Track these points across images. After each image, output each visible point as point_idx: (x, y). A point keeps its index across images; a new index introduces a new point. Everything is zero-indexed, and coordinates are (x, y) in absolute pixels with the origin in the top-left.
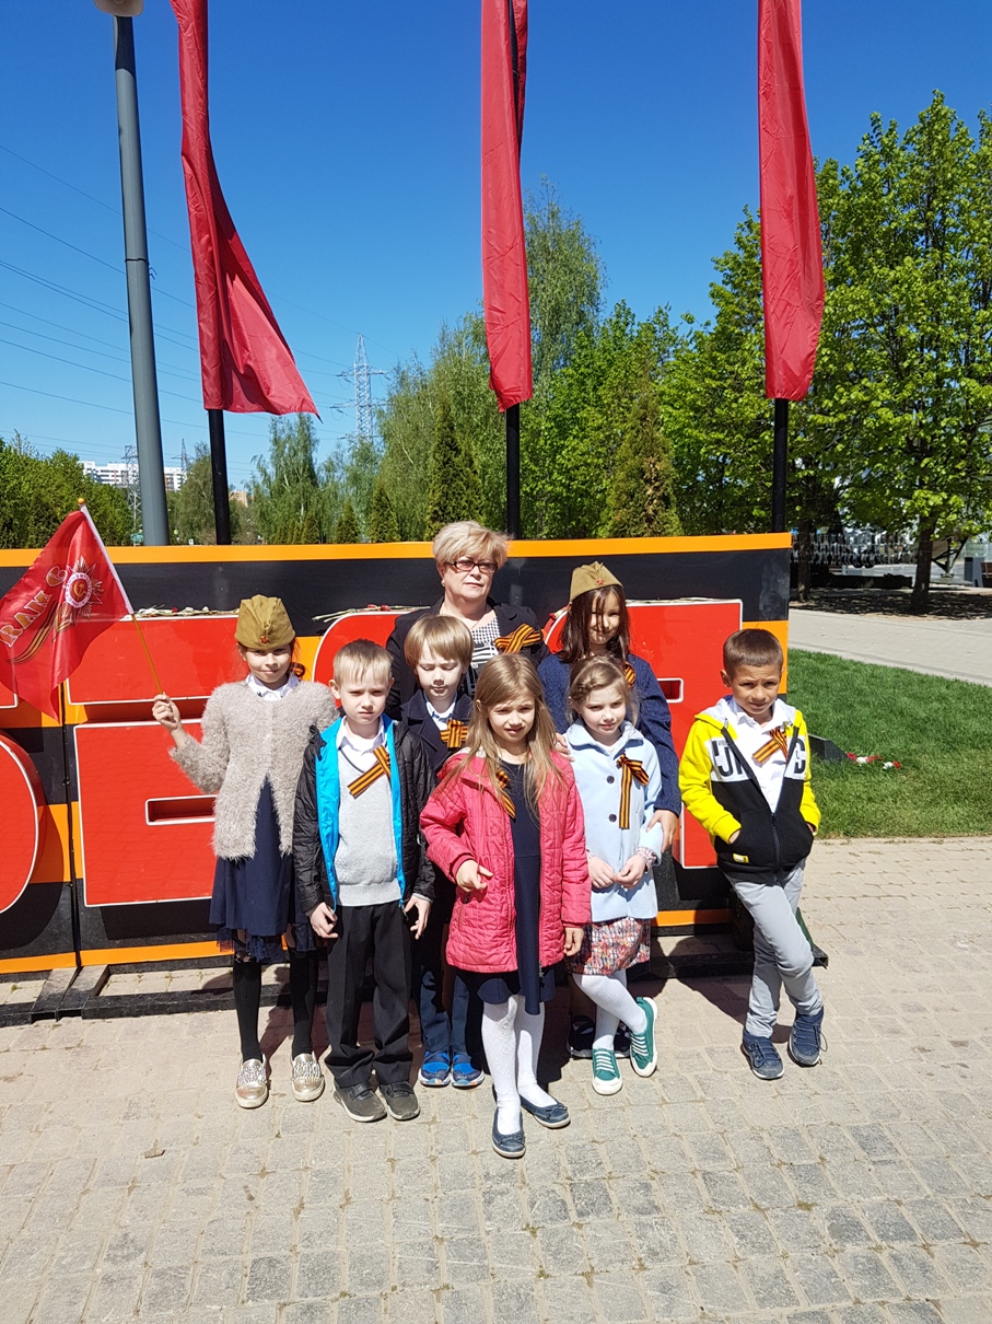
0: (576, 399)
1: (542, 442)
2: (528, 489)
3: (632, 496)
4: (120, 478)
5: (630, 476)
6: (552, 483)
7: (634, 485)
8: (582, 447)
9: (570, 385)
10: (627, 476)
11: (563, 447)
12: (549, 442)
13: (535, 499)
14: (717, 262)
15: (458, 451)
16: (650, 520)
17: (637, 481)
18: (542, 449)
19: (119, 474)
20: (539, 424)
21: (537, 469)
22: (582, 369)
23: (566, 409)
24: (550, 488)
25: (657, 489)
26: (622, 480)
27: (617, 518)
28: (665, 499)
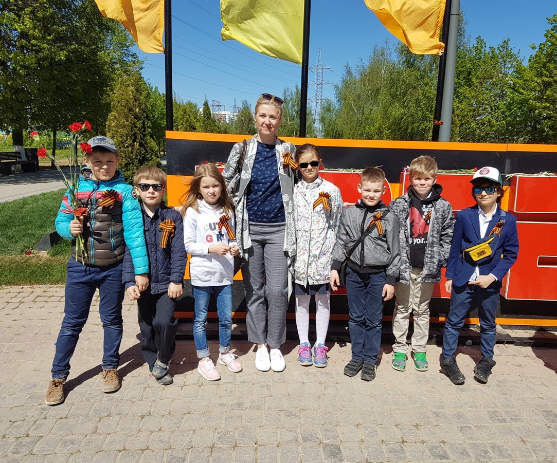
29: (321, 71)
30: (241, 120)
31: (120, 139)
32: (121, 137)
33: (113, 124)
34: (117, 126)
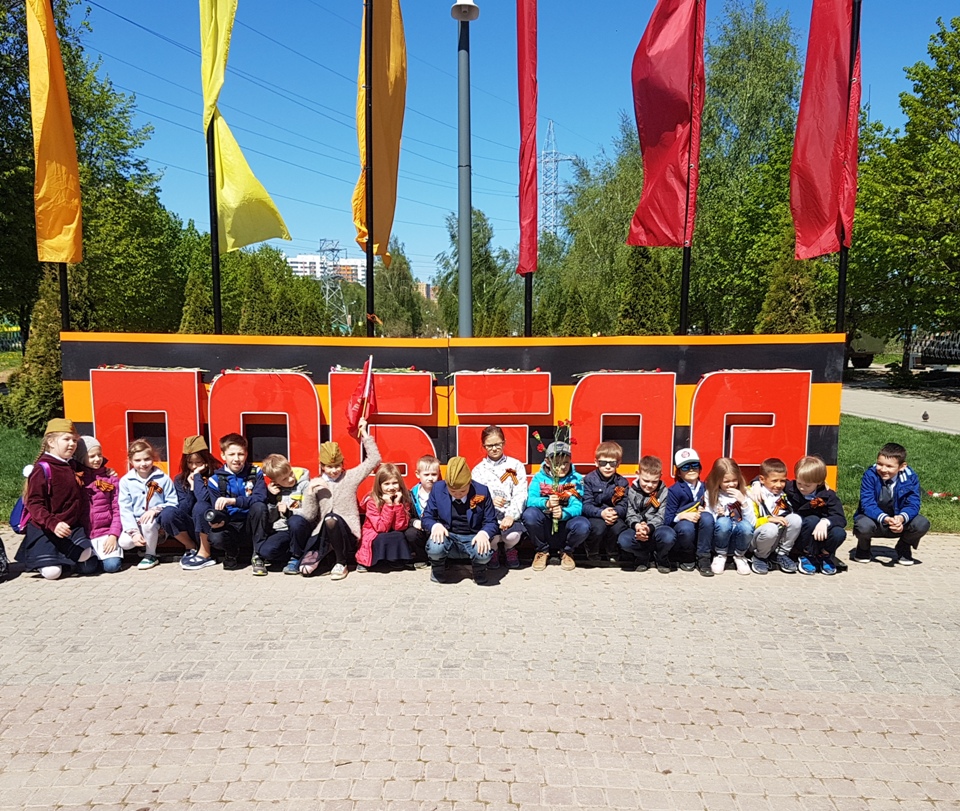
0: (770, 195)
1: (733, 237)
2: (716, 283)
3: (780, 303)
4: (308, 270)
5: (779, 288)
6: (741, 277)
7: (781, 294)
8: (772, 243)
9: (765, 181)
10: (778, 288)
11: (753, 242)
12: (741, 236)
13: (723, 292)
14: (909, 72)
15: (648, 259)
16: (793, 321)
17: (785, 292)
18: (732, 244)
19: (308, 265)
20: (731, 219)
21: (726, 263)
22: (778, 166)
23: (759, 204)
24: (738, 282)
25: (799, 298)
26: (774, 292)
27: (768, 319)
28: (806, 307)
29: (552, 165)
30: (384, 277)
31: (49, 338)
32: (51, 336)
33: (40, 317)
34: (47, 319)
